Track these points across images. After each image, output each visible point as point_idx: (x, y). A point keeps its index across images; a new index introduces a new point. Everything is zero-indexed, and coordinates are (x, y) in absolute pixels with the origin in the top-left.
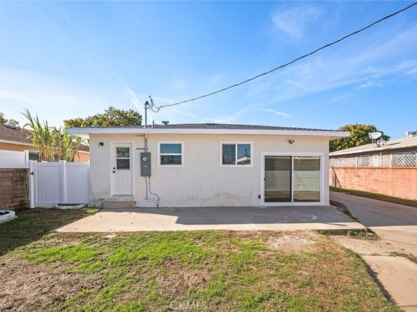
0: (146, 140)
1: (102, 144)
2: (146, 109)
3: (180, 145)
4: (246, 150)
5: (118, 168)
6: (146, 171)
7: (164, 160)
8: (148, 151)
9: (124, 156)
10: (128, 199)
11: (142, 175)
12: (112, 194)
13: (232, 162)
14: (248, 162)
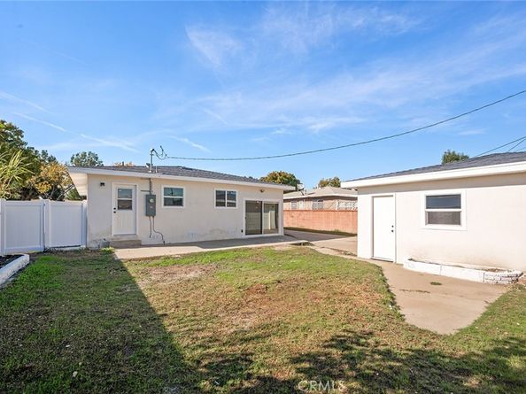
0: (150, 182)
1: (102, 184)
2: (152, 155)
3: (182, 189)
4: (232, 196)
5: (119, 208)
6: (150, 211)
7: (167, 202)
8: (153, 193)
9: (127, 197)
10: (131, 238)
11: (147, 215)
12: (113, 233)
13: (223, 204)
14: (234, 205)
